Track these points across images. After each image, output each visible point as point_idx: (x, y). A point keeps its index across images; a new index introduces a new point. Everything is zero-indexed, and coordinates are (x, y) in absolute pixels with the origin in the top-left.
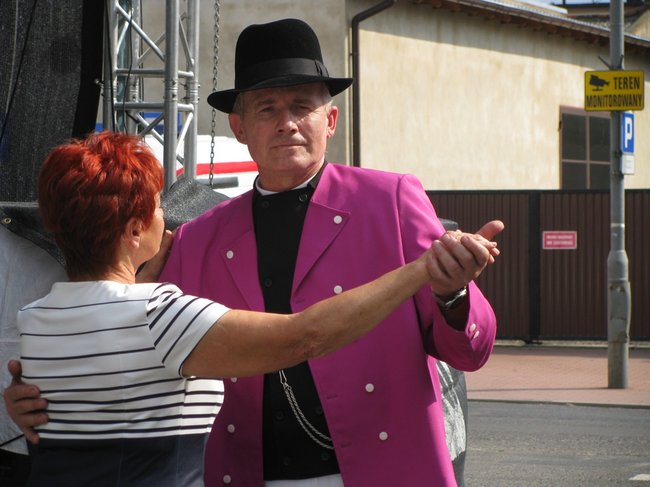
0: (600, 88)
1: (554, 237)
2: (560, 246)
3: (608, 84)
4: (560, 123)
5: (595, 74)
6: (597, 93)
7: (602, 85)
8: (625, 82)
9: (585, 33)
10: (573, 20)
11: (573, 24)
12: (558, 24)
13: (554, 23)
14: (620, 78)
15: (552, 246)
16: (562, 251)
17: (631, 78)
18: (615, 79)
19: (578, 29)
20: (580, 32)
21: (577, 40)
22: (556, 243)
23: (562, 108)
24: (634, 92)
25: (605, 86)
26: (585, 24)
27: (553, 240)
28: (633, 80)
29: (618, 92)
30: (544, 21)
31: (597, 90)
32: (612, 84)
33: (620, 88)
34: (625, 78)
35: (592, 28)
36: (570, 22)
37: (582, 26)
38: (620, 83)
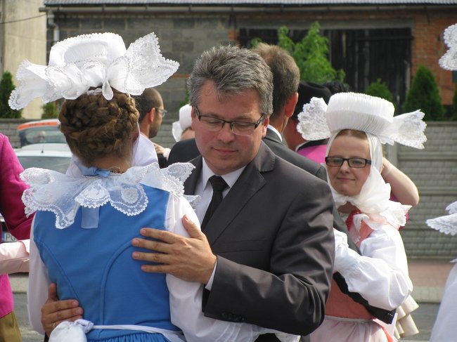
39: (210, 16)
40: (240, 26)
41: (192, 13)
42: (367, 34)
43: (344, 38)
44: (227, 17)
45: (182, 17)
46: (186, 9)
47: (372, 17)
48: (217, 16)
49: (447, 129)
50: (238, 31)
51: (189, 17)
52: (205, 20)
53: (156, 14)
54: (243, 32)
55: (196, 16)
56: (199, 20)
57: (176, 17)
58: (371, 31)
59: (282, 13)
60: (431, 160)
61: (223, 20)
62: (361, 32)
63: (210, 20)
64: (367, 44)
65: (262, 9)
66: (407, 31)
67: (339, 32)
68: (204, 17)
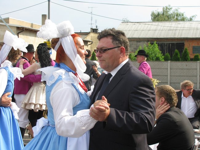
32: (48, 43)
42: (175, 44)
43: (170, 45)
44: (147, 41)
46: (139, 39)
47: (176, 40)
49: (180, 63)
53: (133, 40)
56: (141, 41)
57: (137, 40)
58: (176, 43)
59: (158, 40)
60: (177, 69)
61: (146, 41)
62: (174, 43)
64: (175, 46)
66: (183, 43)
67: (170, 44)
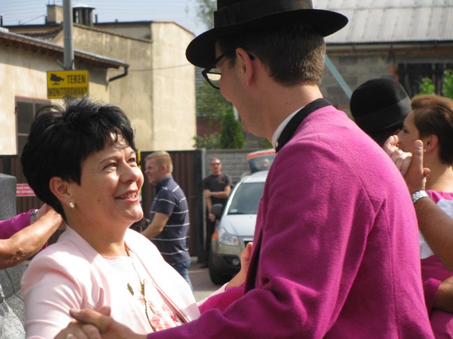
0: (58, 82)
1: (21, 188)
2: (26, 194)
3: (63, 80)
4: (16, 108)
5: (53, 73)
6: (56, 86)
7: (59, 81)
8: (75, 79)
9: (32, 45)
10: (23, 36)
11: (24, 39)
12: (14, 39)
13: (11, 38)
14: (72, 76)
15: (21, 194)
16: (27, 197)
17: (79, 76)
18: (68, 76)
19: (27, 42)
20: (28, 44)
21: (26, 50)
22: (23, 192)
23: (17, 98)
24: (82, 85)
25: (61, 81)
26: (32, 39)
27: (21, 190)
28: (81, 77)
29: (70, 86)
30: (4, 37)
31: (56, 84)
32: (66, 79)
33: (72, 83)
34: (75, 76)
35: (37, 42)
36: (22, 38)
37: (30, 40)
38: (72, 79)
39: (372, 53)
40: (398, 61)
41: (355, 51)
44: (387, 54)
45: (346, 54)
46: (350, 47)
48: (378, 53)
50: (396, 65)
51: (353, 54)
52: (367, 57)
54: (401, 66)
55: (359, 54)
56: (362, 57)
57: (341, 55)
61: (383, 57)
63: (371, 57)
65: (418, 46)
68: (366, 54)
